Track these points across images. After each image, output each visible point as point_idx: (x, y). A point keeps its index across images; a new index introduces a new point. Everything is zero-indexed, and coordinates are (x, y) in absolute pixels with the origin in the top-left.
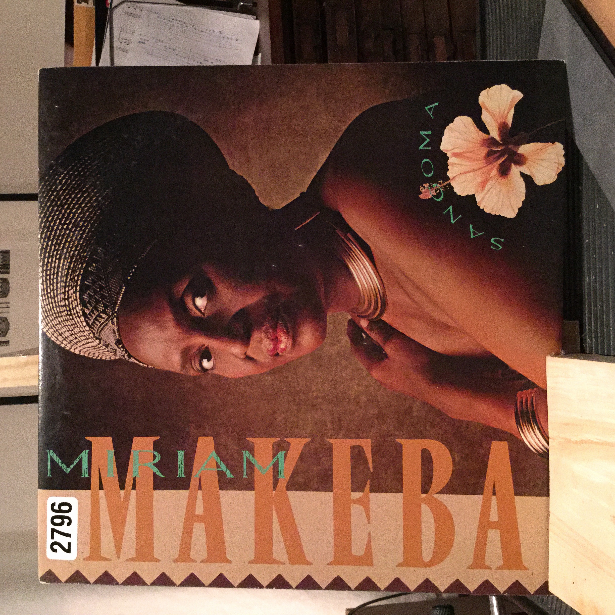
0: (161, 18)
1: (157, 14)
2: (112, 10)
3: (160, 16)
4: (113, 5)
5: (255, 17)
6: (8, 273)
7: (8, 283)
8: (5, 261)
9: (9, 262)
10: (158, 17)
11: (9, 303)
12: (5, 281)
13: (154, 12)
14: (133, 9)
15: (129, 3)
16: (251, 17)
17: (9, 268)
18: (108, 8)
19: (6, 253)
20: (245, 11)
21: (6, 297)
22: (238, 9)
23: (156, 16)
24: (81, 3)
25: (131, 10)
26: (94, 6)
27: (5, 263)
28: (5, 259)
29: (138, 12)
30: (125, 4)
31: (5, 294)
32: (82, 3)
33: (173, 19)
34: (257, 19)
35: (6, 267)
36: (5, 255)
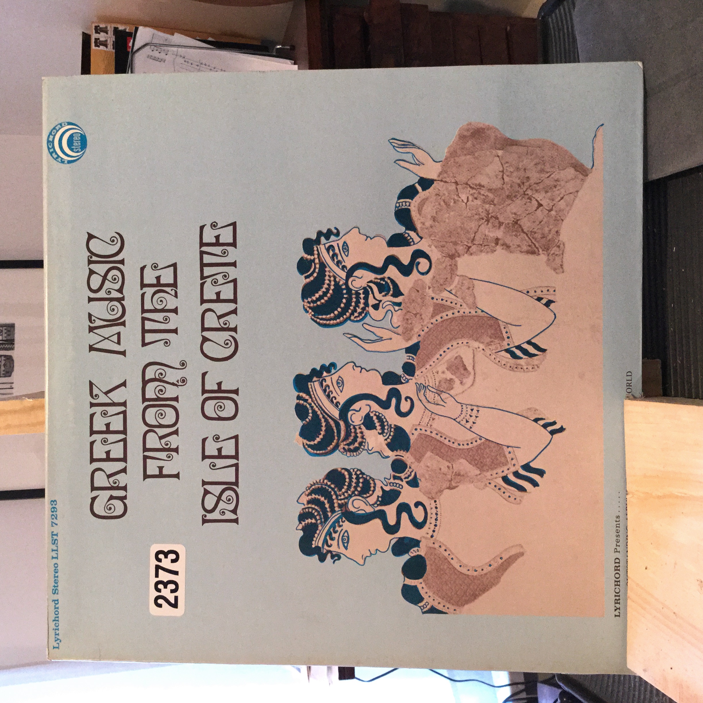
0: (188, 62)
1: (184, 58)
2: (134, 53)
3: (187, 60)
4: (135, 48)
5: (293, 62)
6: (13, 349)
7: (13, 360)
8: (9, 335)
9: (14, 337)
10: (185, 61)
11: (13, 383)
12: (10, 359)
13: (181, 56)
14: (157, 52)
15: (153, 47)
16: (288, 61)
17: (14, 344)
18: (129, 52)
19: (11, 327)
20: (281, 55)
21: (10, 376)
22: (274, 54)
23: (184, 59)
24: (99, 46)
25: (156, 54)
26: (113, 49)
27: (9, 338)
28: (8, 333)
29: (162, 56)
30: (149, 47)
31: (8, 373)
32: (101, 46)
33: (202, 64)
34: (295, 64)
35: (10, 343)
36: (9, 329)
